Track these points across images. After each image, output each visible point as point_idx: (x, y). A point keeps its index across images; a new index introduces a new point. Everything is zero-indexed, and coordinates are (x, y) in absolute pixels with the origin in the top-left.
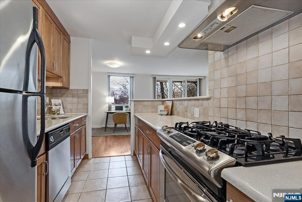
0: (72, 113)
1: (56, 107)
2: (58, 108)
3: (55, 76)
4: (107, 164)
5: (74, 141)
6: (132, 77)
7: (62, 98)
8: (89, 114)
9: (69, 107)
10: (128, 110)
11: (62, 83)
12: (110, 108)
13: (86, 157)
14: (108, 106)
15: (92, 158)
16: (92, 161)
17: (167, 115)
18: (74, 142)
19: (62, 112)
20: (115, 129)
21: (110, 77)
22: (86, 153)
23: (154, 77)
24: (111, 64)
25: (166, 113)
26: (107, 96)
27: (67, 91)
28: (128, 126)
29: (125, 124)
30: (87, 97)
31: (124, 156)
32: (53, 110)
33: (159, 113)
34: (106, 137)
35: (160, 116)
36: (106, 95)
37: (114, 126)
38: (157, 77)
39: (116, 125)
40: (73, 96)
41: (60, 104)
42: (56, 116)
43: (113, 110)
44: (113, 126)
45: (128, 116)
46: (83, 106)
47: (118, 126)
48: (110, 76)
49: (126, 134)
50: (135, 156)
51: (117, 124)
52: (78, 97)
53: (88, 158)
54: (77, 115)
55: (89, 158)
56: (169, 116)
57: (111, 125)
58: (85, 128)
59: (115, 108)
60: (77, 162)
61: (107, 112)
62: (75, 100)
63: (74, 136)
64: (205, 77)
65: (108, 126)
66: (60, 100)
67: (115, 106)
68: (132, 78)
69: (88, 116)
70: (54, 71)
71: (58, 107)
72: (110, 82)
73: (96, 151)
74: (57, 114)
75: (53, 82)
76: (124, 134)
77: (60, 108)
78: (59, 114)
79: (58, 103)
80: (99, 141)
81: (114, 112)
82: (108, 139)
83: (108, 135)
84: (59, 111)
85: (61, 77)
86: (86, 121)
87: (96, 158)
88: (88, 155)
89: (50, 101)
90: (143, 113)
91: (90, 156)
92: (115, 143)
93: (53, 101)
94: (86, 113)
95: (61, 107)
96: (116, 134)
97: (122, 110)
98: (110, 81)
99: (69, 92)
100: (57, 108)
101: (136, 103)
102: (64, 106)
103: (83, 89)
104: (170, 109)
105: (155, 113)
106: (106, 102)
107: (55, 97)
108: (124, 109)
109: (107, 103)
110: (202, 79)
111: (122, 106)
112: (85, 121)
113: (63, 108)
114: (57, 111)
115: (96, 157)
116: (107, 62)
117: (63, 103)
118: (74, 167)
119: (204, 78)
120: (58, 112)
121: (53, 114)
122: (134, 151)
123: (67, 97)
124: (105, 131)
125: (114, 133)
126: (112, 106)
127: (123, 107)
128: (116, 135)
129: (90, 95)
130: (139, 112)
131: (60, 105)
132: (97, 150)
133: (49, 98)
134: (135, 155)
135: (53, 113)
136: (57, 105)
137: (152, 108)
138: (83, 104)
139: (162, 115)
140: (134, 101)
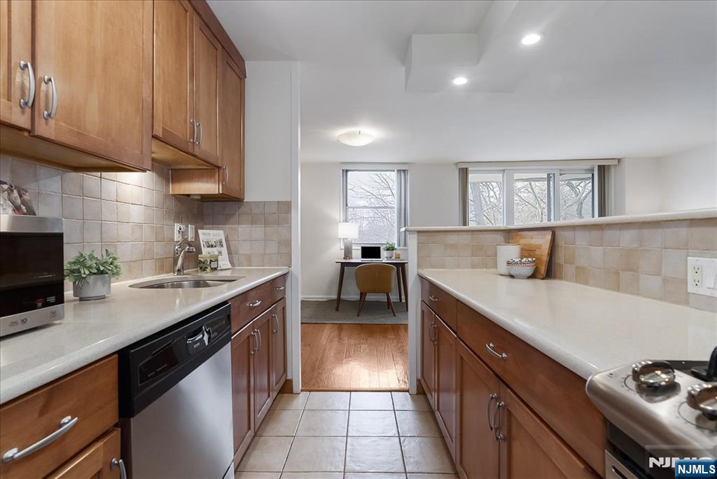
0: (250, 266)
1: (210, 249)
2: (217, 253)
3: (204, 165)
4: (342, 417)
5: (249, 351)
6: (404, 171)
7: (227, 226)
8: (293, 269)
9: (244, 249)
10: (394, 258)
11: (223, 185)
12: (348, 252)
13: (286, 388)
14: (343, 247)
15: (302, 391)
16: (301, 400)
17: (533, 276)
18: (249, 354)
19: (224, 262)
20: (362, 306)
21: (349, 173)
22: (286, 376)
23: (463, 169)
24: (349, 135)
25: (528, 270)
26: (341, 221)
27: (239, 208)
28: (394, 297)
29: (388, 294)
30: (287, 221)
31: (391, 391)
32: (201, 258)
33: (503, 268)
34: (340, 327)
35: (508, 279)
36: (337, 217)
37: (359, 297)
38: (470, 169)
39: (363, 295)
40: (253, 222)
41: (221, 242)
42: (207, 275)
43: (357, 257)
44: (357, 297)
45: (394, 274)
46: (279, 247)
47: (370, 297)
48: (347, 171)
49: (389, 320)
50: (421, 397)
51: (366, 294)
52: (266, 223)
53: (291, 391)
54: (265, 272)
55: (294, 391)
56: (538, 282)
57: (352, 294)
58: (284, 309)
59: (359, 253)
60: (257, 412)
61: (342, 263)
62: (258, 231)
63: (248, 337)
64: (619, 160)
65: (343, 297)
66: (222, 232)
67: (360, 248)
68: (402, 174)
69: (290, 274)
70: (196, 147)
71: (215, 251)
72: (349, 191)
73: (313, 369)
74: (212, 269)
75: (198, 181)
76: (384, 320)
77: (220, 253)
78: (216, 269)
79: (217, 238)
80: (322, 339)
81: (359, 261)
82: (343, 334)
83: (345, 322)
84: (217, 260)
85: (219, 168)
86: (285, 289)
87: (312, 393)
88: (291, 381)
89: (197, 235)
90: (444, 268)
91: (298, 384)
92: (363, 346)
93: (204, 234)
94: (286, 265)
95: (224, 250)
96: (366, 320)
97: (380, 258)
98: (349, 187)
99: (244, 209)
100: (213, 252)
101: (423, 238)
102: (232, 248)
103: (278, 202)
104: (545, 258)
105: (483, 268)
106: (340, 237)
107: (210, 224)
108: (384, 254)
109: (340, 239)
110: (609, 166)
111: (379, 248)
112: (282, 288)
113: (230, 253)
114: (211, 261)
115: (312, 388)
116: (339, 133)
117: (230, 238)
118: (249, 428)
119: (615, 162)
120: (214, 265)
121: (201, 268)
122: (418, 381)
123: (239, 224)
124: (337, 310)
125: (358, 316)
126: (353, 248)
127: (381, 248)
128: (364, 322)
129: (297, 217)
130: (433, 267)
131: (222, 246)
132: (316, 367)
133: (194, 226)
134: (421, 392)
135: (201, 265)
136: (214, 244)
137: (473, 255)
138: (279, 242)
139: (512, 276)
140: (419, 232)
